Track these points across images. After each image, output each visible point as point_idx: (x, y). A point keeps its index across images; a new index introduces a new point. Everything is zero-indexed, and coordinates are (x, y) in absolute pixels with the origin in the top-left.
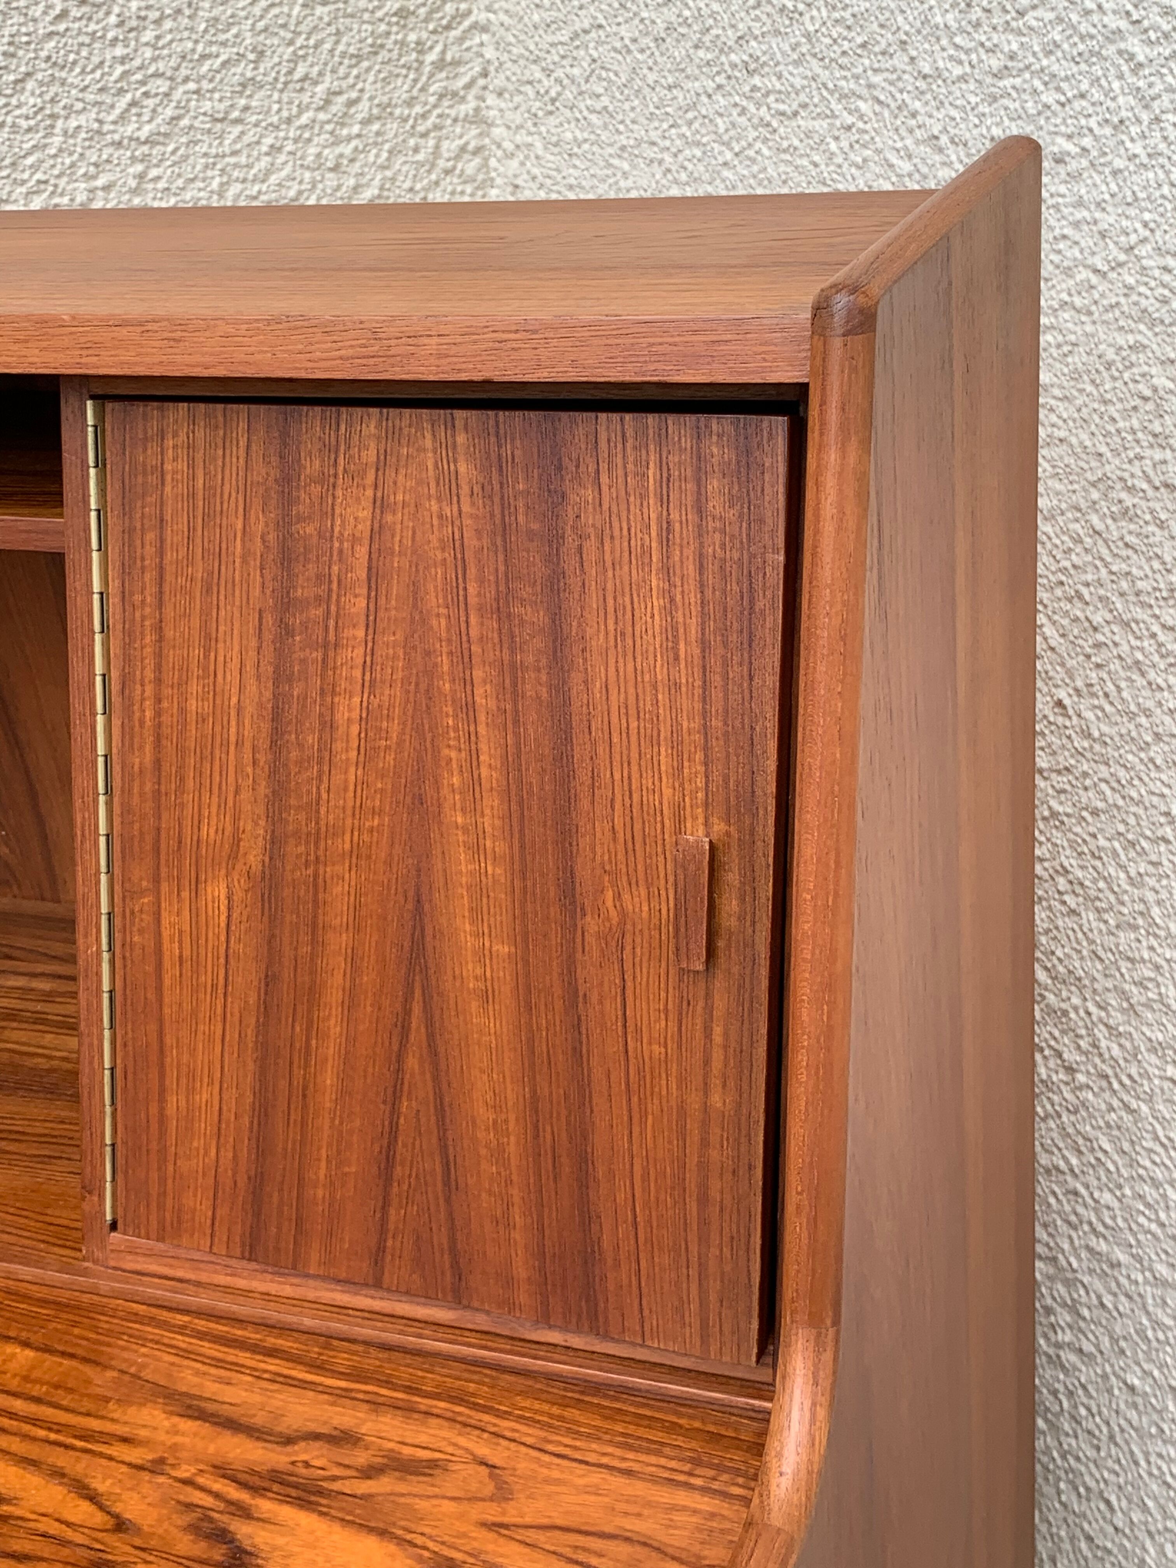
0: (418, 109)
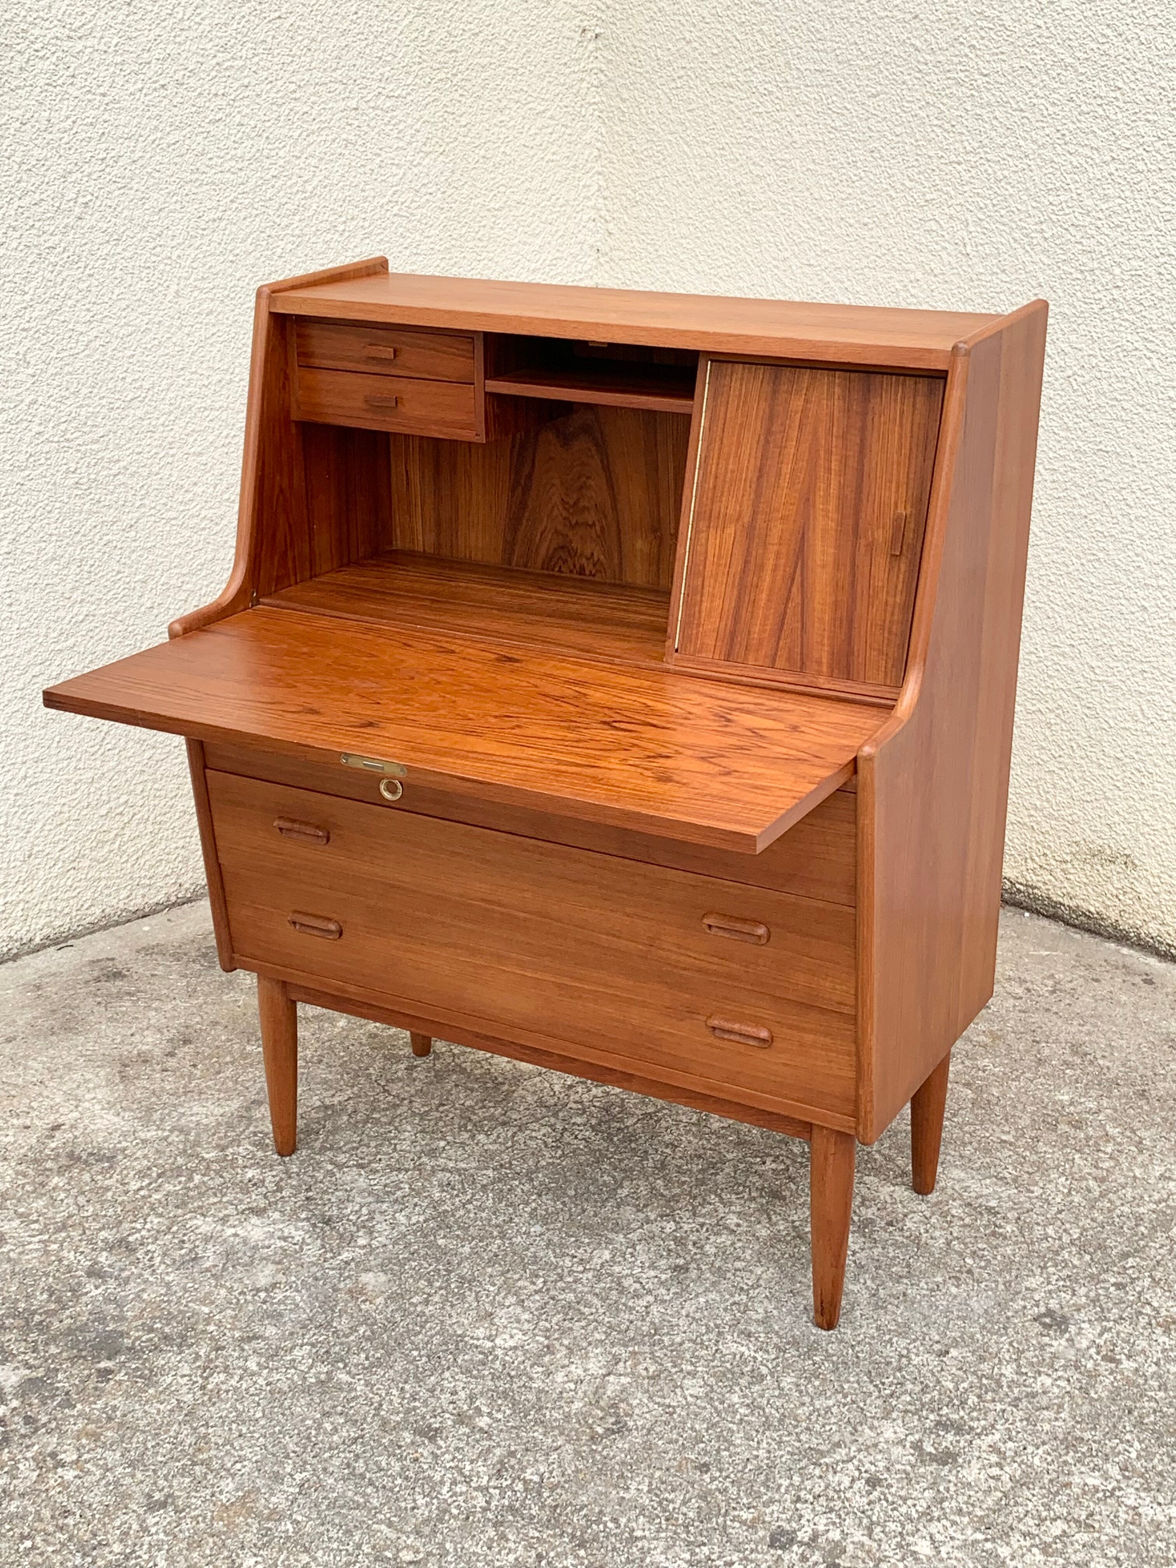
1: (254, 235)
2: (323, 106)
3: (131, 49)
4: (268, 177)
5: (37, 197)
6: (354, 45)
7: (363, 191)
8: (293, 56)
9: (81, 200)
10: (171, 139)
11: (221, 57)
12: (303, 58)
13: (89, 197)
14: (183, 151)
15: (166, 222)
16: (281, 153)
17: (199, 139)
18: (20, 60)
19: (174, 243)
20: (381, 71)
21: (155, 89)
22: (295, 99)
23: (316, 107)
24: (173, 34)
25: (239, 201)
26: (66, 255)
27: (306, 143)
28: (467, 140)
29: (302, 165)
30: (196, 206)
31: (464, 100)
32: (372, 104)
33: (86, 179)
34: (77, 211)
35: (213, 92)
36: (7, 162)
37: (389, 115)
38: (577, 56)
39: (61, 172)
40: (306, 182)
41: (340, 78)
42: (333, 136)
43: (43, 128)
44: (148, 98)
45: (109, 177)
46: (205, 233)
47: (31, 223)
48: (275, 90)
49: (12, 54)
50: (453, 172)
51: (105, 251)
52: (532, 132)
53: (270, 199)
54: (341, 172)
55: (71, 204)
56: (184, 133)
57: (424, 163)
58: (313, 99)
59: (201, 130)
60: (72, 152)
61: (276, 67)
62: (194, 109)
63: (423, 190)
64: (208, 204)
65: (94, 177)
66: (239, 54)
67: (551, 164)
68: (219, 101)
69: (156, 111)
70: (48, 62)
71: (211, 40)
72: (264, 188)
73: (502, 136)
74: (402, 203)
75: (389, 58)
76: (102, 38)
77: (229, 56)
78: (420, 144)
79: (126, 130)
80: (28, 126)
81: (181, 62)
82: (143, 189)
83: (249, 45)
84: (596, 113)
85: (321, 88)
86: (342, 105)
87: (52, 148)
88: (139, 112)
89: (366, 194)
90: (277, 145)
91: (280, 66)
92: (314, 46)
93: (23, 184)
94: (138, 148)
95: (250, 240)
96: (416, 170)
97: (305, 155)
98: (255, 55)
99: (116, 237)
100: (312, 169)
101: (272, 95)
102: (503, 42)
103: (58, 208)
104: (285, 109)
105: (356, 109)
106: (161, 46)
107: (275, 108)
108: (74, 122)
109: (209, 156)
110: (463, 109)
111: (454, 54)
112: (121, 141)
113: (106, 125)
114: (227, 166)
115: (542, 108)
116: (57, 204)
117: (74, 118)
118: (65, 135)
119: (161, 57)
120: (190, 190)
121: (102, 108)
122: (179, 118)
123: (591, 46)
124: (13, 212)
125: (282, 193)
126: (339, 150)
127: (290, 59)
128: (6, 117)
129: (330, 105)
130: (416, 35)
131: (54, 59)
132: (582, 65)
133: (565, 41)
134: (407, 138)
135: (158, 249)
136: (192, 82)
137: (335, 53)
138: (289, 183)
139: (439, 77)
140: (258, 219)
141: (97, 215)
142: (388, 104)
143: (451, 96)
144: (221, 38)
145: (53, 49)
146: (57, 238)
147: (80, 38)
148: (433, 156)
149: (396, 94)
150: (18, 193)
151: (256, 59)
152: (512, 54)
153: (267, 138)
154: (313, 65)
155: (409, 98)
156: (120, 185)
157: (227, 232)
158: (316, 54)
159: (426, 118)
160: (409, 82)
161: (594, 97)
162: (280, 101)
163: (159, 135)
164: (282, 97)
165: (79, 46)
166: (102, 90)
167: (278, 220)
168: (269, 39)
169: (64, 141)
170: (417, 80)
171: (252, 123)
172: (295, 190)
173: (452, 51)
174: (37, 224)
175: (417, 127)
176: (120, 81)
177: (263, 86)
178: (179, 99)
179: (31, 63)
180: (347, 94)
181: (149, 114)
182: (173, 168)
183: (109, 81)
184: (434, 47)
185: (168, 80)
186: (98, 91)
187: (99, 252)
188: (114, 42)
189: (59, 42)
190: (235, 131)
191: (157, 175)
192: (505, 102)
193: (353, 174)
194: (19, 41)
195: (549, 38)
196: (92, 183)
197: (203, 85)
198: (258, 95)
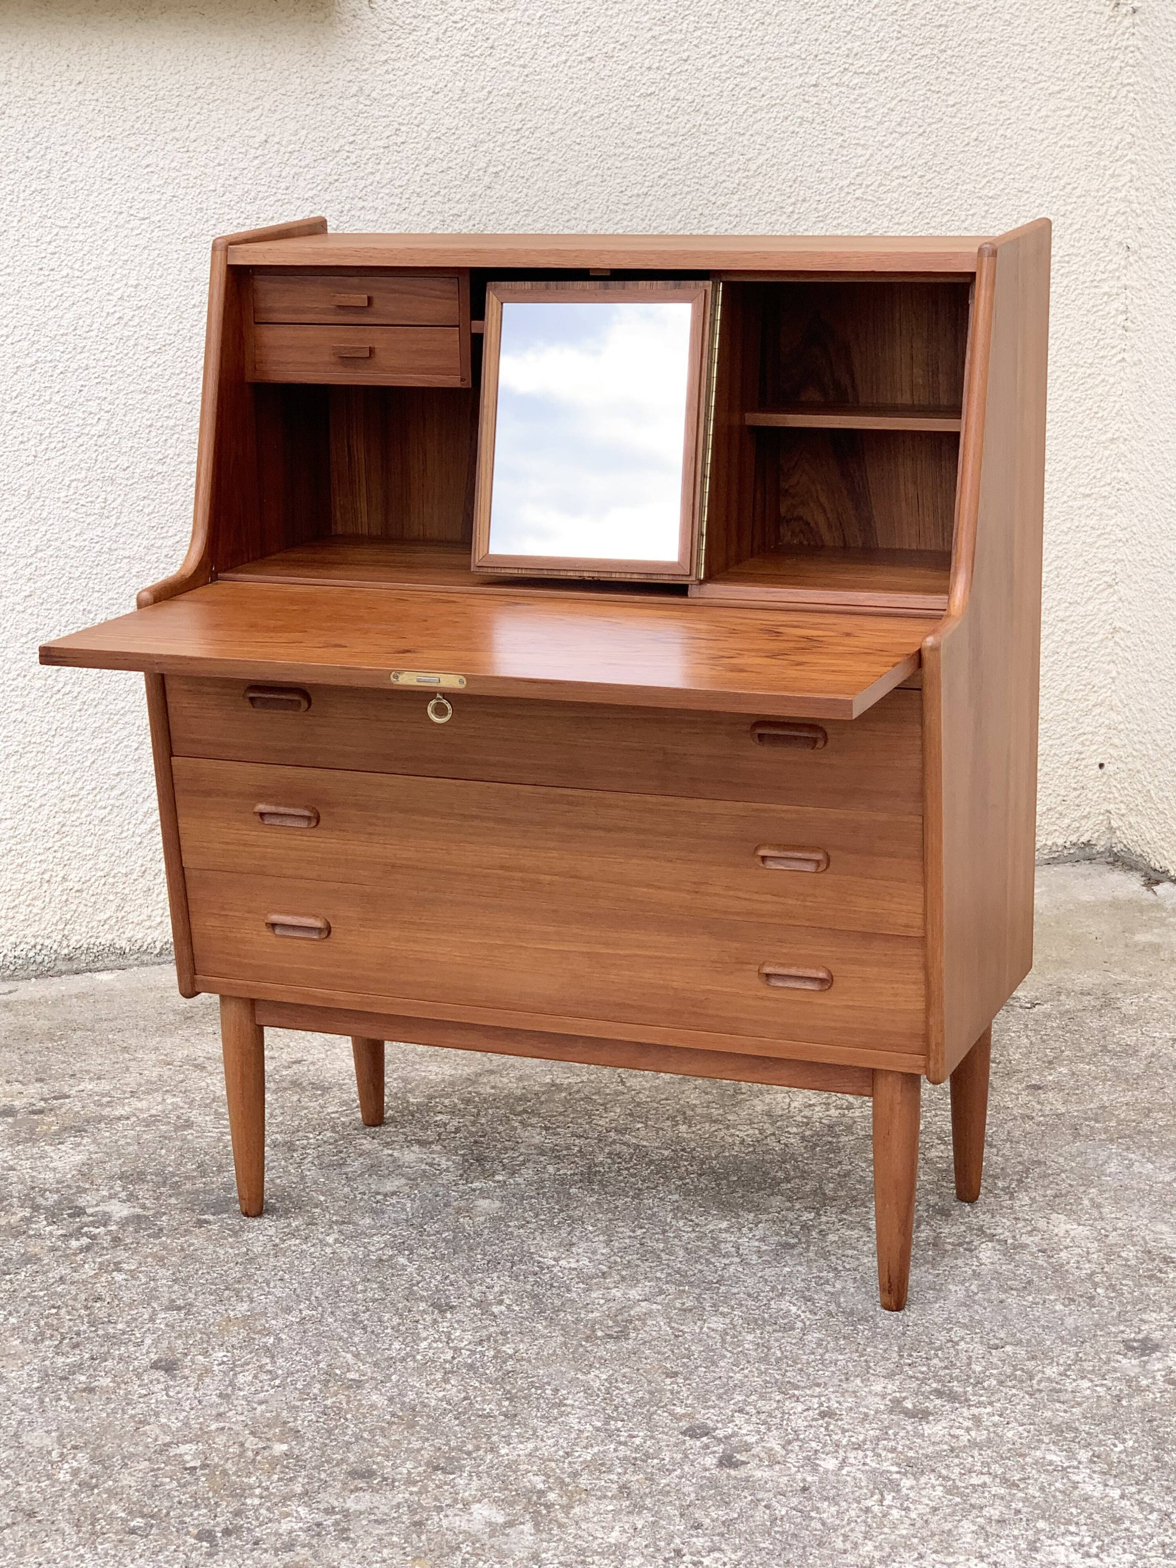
0: (1101, 193)
1: (684, 213)
2: (774, 82)
3: (557, 22)
4: (704, 153)
5: (445, 165)
6: (817, 18)
7: (818, 171)
8: (743, 30)
9: (491, 169)
10: (595, 112)
11: (657, 30)
12: (754, 32)
13: (501, 167)
14: (608, 124)
15: (583, 195)
16: (722, 129)
17: (628, 112)
18: (437, 32)
19: (592, 216)
20: (849, 46)
21: (581, 62)
22: (742, 74)
23: (767, 83)
24: (605, 7)
25: (668, 177)
26: (472, 222)
27: (752, 119)
28: (957, 120)
29: (745, 142)
30: (619, 181)
31: (953, 78)
32: (836, 80)
33: (498, 149)
34: (487, 180)
35: (647, 65)
36: (416, 129)
37: (857, 92)
38: (1106, 32)
39: (472, 141)
40: (749, 160)
41: (798, 53)
42: (786, 114)
43: (456, 98)
44: (572, 70)
45: (523, 148)
46: (627, 208)
47: (436, 189)
48: (718, 65)
49: (429, 25)
50: (935, 155)
51: (514, 221)
52: (1043, 113)
53: (705, 177)
54: (792, 150)
55: (481, 173)
56: (610, 106)
57: (899, 144)
58: (763, 74)
59: (629, 103)
60: (485, 122)
61: (721, 41)
62: (623, 82)
63: (895, 173)
64: (632, 178)
65: (508, 147)
66: (679, 27)
67: (1066, 149)
68: (652, 75)
69: (579, 84)
70: (467, 33)
71: (647, 13)
72: (699, 165)
73: (1002, 118)
74: (868, 186)
75: (859, 33)
76: (526, 10)
77: (667, 29)
78: (894, 124)
79: (546, 102)
80: (441, 95)
81: (612, 34)
82: (560, 161)
83: (692, 18)
84: (1132, 95)
85: (775, 63)
86: (798, 81)
87: (465, 118)
88: (561, 84)
89: (822, 175)
90: (717, 120)
91: (727, 40)
92: (768, 20)
93: (431, 152)
94: (557, 120)
95: (678, 217)
96: (887, 152)
97: (750, 132)
98: (696, 29)
99: (526, 207)
100: (758, 147)
101: (714, 70)
102: (1008, 17)
103: (467, 176)
104: (731, 85)
105: (815, 85)
106: (591, 18)
107: (717, 82)
108: (490, 92)
109: (637, 130)
110: (952, 88)
111: (942, 29)
112: (539, 112)
113: (524, 96)
114: (657, 141)
115: (1057, 88)
116: (466, 173)
117: (490, 89)
118: (480, 105)
119: (590, 29)
120: (613, 164)
121: (521, 80)
122: (605, 91)
123: (1127, 22)
124: (418, 179)
125: (719, 171)
126: (791, 128)
127: (739, 33)
128: (419, 86)
129: (784, 81)
130: (895, 8)
131: (473, 31)
132: (1114, 41)
133: (1092, 15)
134: (878, 118)
135: (573, 222)
136: (623, 55)
137: (793, 27)
138: (728, 161)
139: (923, 53)
140: (689, 197)
141: (508, 185)
142: (855, 81)
143: (937, 74)
144: (659, 11)
145: (473, 20)
146: (463, 206)
147: (502, 10)
148: (910, 137)
149: (866, 71)
150: (425, 160)
151: (698, 33)
152: (1020, 29)
153: (706, 113)
154: (766, 39)
155: (882, 75)
156: (535, 157)
157: (652, 208)
158: (770, 28)
159: (904, 96)
160: (884, 57)
161: (1129, 77)
162: (724, 76)
163: (582, 107)
164: (726, 72)
165: (501, 18)
166: (522, 62)
167: (713, 199)
168: (715, 13)
169: (477, 111)
170: (894, 56)
171: (690, 98)
172: (735, 168)
173: (940, 26)
174: (443, 192)
175: (891, 105)
176: (543, 52)
177: (704, 60)
178: (607, 72)
179: (449, 34)
180: (805, 70)
181: (571, 86)
182: (596, 141)
183: (530, 53)
184: (917, 22)
185: (596, 52)
186: (518, 63)
187: (507, 222)
188: (538, 15)
189: (479, 15)
190: (669, 106)
191: (577, 147)
192: (1007, 81)
193: (808, 153)
194: (437, 12)
195: (1070, 12)
196: (505, 153)
197: (635, 58)
198: (698, 70)
